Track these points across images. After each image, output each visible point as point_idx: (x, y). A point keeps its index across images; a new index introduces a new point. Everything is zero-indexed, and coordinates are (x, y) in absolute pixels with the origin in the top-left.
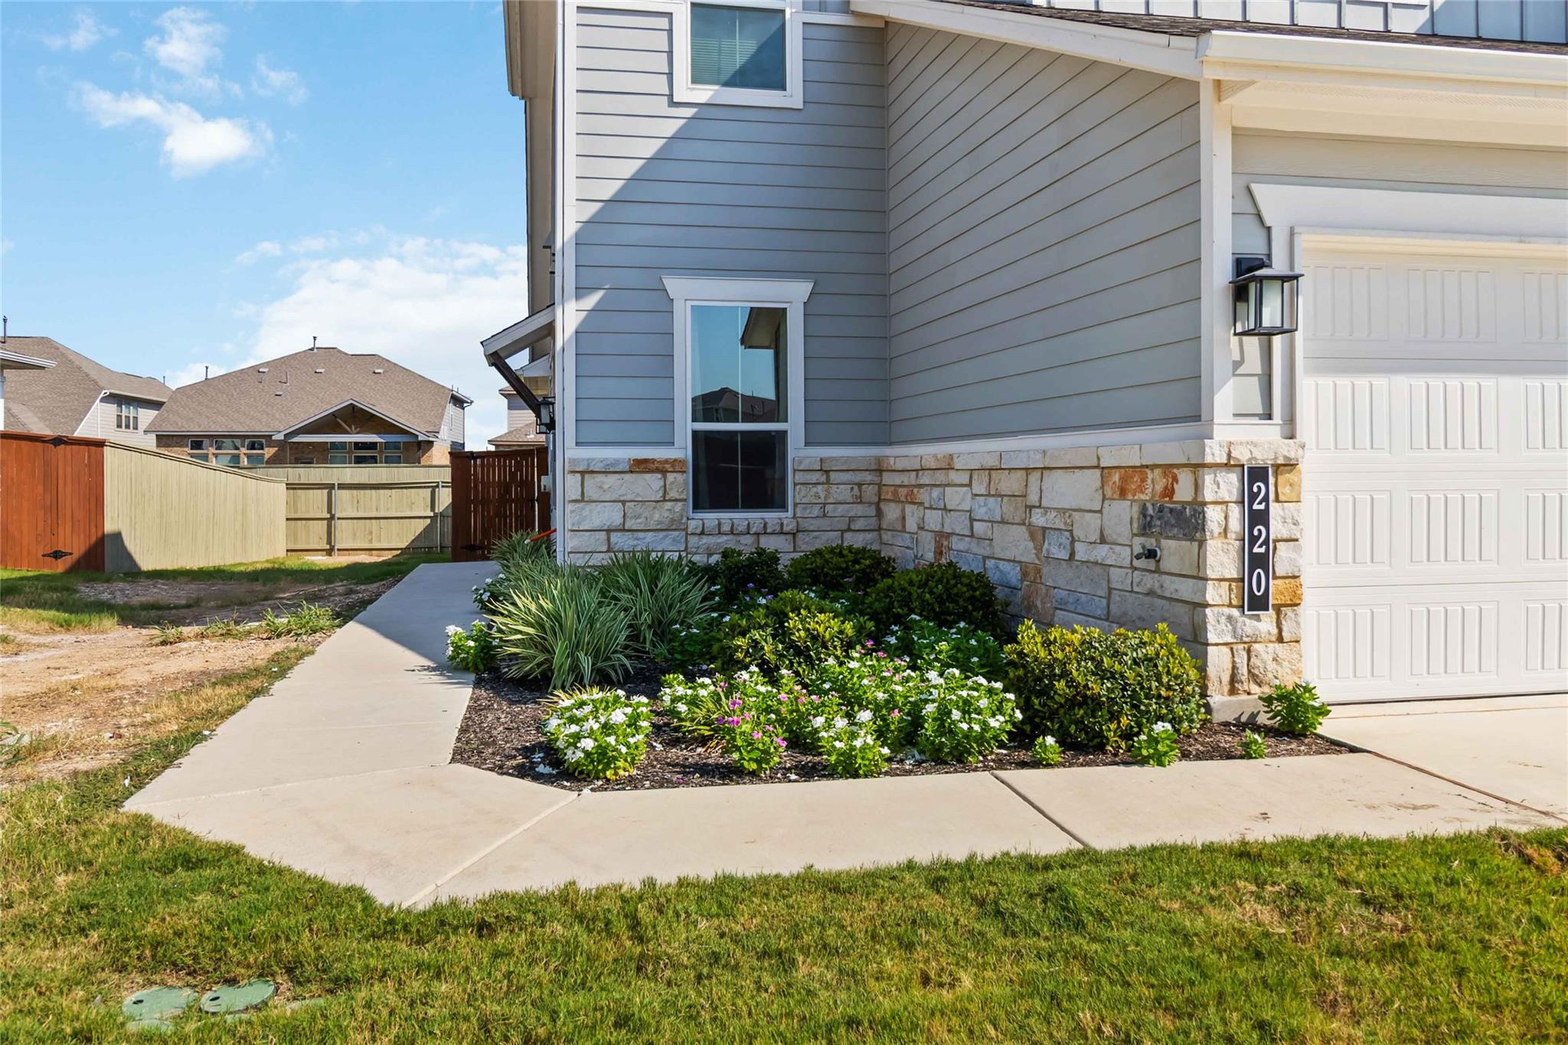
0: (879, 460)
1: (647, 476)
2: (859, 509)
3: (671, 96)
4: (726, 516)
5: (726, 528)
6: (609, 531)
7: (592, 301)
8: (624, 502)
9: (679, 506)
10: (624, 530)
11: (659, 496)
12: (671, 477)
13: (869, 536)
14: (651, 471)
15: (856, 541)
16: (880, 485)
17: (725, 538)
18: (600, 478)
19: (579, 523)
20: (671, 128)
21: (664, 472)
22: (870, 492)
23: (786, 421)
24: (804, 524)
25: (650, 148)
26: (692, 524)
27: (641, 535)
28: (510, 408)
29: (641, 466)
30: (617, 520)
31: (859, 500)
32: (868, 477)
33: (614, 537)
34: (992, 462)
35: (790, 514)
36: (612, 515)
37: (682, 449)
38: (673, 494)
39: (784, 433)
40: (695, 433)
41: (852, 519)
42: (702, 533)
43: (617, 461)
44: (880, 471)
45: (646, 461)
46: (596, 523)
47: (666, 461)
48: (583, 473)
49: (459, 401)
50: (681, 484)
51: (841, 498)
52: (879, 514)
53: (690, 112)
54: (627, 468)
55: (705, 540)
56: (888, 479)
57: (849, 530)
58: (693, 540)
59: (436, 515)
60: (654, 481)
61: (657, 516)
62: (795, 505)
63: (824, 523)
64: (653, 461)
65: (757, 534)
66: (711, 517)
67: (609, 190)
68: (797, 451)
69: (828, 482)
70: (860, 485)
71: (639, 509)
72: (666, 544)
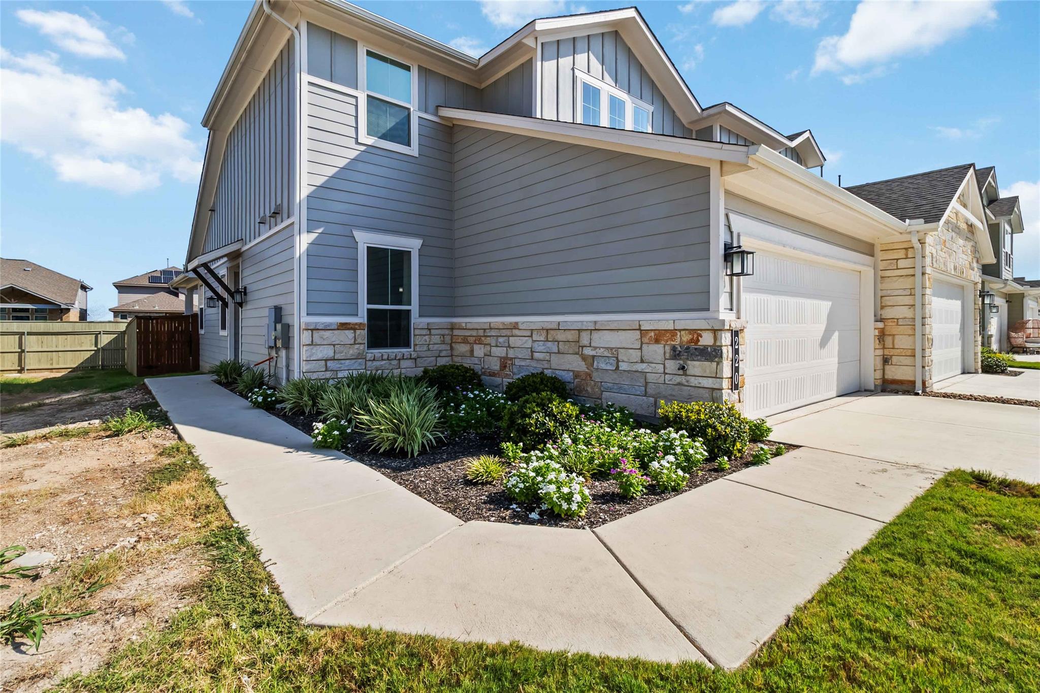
0: (452, 324)
1: (347, 332)
2: (443, 347)
3: (357, 139)
4: (386, 351)
5: (385, 357)
6: (326, 360)
8: (334, 345)
9: (362, 347)
10: (334, 359)
11: (352, 342)
12: (358, 332)
13: (448, 359)
14: (348, 329)
15: (442, 362)
16: (452, 336)
17: (384, 362)
18: (322, 333)
19: (310, 356)
20: (353, 154)
21: (355, 329)
22: (448, 339)
23: (411, 305)
24: (421, 354)
25: (342, 163)
26: (369, 356)
27: (343, 362)
28: (119, 293)
29: (343, 326)
30: (331, 354)
31: (443, 343)
32: (447, 332)
33: (329, 364)
35: (412, 349)
36: (328, 352)
37: (362, 318)
38: (359, 341)
39: (409, 311)
40: (369, 310)
41: (441, 351)
42: (374, 360)
43: (331, 324)
44: (452, 329)
45: (346, 324)
46: (320, 356)
47: (356, 324)
48: (312, 330)
49: (84, 288)
50: (363, 334)
51: (436, 342)
52: (452, 349)
53: (363, 148)
54: (336, 327)
55: (375, 363)
56: (456, 332)
57: (439, 356)
58: (369, 363)
59: (99, 349)
60: (350, 334)
61: (351, 352)
62: (415, 345)
63: (429, 353)
64: (349, 324)
65: (399, 360)
66: (377, 352)
67: (320, 181)
68: (417, 320)
69: (430, 334)
70: (443, 335)
71: (342, 348)
72: (356, 366)
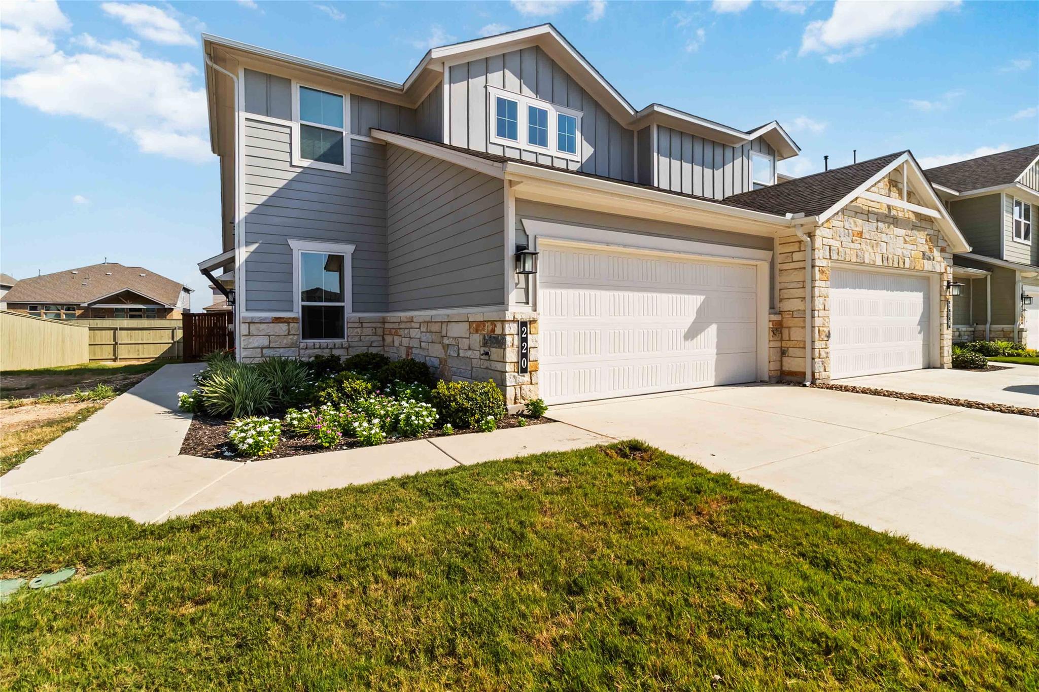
0: (384, 318)
1: (281, 325)
2: (374, 338)
3: (291, 162)
4: (316, 341)
5: (317, 346)
6: (262, 348)
7: (253, 247)
8: (269, 336)
9: (296, 337)
10: (269, 348)
11: (286, 333)
12: (292, 325)
13: (379, 348)
14: (282, 323)
15: (374, 350)
16: (384, 328)
17: (316, 350)
18: (259, 325)
19: (248, 344)
20: (291, 176)
21: (289, 323)
22: (380, 331)
23: (344, 302)
24: (352, 344)
25: (281, 184)
26: (302, 345)
27: (278, 350)
28: (214, 294)
29: (277, 320)
30: (266, 343)
31: (375, 334)
32: (379, 325)
33: (265, 351)
34: (428, 319)
35: (346, 340)
36: (264, 341)
37: (297, 313)
38: (292, 332)
39: (343, 307)
40: (303, 306)
41: (372, 342)
42: (306, 348)
43: (266, 318)
44: (384, 323)
45: (280, 318)
46: (256, 345)
47: (290, 318)
48: (249, 323)
49: (187, 290)
50: (297, 328)
51: (367, 334)
52: (384, 340)
53: (300, 170)
54: (271, 321)
55: (308, 351)
56: (387, 325)
57: (371, 346)
58: (302, 351)
59: (175, 342)
60: (284, 327)
61: (285, 341)
62: (348, 336)
63: (360, 344)
64: (283, 318)
65: (331, 348)
66: (310, 342)
67: (261, 200)
68: (349, 314)
69: (362, 327)
70: (375, 328)
71: (277, 339)
72: (290, 353)
